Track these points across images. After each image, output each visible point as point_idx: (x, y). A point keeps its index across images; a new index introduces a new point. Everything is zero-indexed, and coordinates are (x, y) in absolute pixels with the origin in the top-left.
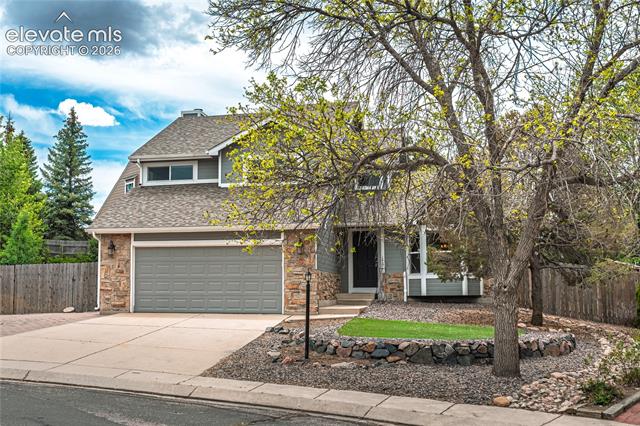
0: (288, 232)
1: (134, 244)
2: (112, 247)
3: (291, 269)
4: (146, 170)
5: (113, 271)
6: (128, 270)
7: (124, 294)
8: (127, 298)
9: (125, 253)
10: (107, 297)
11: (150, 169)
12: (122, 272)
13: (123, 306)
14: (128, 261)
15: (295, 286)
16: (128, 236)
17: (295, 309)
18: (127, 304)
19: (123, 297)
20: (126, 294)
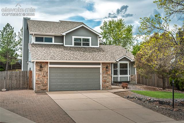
0: (103, 63)
1: (49, 66)
2: (41, 67)
3: (104, 75)
4: (35, 38)
5: (41, 76)
6: (47, 76)
7: (46, 84)
8: (47, 86)
9: (46, 69)
10: (39, 86)
11: (36, 37)
12: (45, 76)
13: (45, 89)
14: (47, 72)
15: (105, 81)
16: (47, 63)
17: (105, 88)
18: (47, 89)
19: (45, 86)
20: (47, 85)
